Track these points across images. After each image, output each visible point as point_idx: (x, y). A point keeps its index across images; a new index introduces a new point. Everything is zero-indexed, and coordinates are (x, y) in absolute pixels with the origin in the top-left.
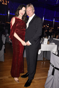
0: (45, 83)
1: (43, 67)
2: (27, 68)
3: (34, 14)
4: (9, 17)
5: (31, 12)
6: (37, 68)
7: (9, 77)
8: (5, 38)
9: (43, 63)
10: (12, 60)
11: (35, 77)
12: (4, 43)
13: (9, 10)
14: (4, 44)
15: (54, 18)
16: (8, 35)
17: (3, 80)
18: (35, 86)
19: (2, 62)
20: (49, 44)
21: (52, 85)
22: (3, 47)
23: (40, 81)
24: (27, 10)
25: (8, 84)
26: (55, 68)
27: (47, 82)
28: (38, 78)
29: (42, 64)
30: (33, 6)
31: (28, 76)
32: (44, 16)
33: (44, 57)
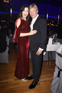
0: (51, 85)
1: (48, 68)
2: (32, 70)
3: (38, 15)
4: (11, 16)
5: (34, 13)
6: (42, 69)
7: (15, 80)
8: (9, 39)
9: (49, 63)
10: (16, 61)
11: (41, 79)
12: (8, 44)
13: (11, 8)
14: (8, 46)
15: (59, 14)
16: (11, 35)
17: (9, 83)
18: (40, 88)
19: (6, 64)
20: (54, 44)
21: (58, 87)
22: (8, 49)
23: (45, 83)
24: (30, 11)
25: (14, 87)
26: (61, 70)
27: (52, 84)
28: (44, 80)
29: (47, 65)
30: (36, 7)
31: (33, 78)
32: (48, 13)
33: (49, 57)
